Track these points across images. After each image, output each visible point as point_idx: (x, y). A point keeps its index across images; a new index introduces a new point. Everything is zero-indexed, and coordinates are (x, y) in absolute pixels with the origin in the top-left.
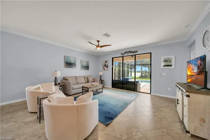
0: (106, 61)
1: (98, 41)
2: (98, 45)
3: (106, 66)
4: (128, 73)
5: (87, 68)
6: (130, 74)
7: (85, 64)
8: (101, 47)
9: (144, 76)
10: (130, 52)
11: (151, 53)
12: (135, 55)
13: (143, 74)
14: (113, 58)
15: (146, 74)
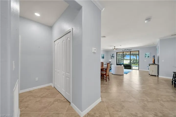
0: (113, 54)
1: (115, 47)
2: (115, 48)
3: (113, 56)
4: (121, 60)
5: (103, 58)
6: (122, 61)
7: (103, 56)
8: (116, 49)
9: (133, 63)
10: (128, 50)
11: (139, 51)
12: (130, 51)
13: (132, 61)
14: (117, 53)
15: (134, 61)
